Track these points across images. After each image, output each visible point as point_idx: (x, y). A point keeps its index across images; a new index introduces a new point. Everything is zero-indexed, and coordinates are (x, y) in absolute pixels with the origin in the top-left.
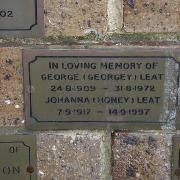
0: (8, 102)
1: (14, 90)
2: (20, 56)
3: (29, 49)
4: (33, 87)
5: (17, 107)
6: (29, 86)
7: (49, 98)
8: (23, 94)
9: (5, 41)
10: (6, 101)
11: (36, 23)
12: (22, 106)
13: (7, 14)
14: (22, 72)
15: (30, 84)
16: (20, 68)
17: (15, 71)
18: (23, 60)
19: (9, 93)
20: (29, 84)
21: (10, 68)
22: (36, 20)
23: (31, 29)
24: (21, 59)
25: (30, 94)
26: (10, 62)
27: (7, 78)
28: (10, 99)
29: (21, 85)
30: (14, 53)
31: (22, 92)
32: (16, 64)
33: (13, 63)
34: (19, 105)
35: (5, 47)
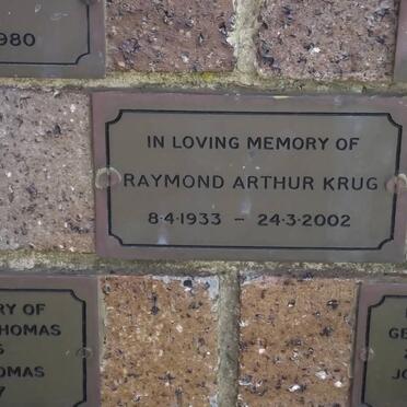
0: (323, 376)
1: (335, 354)
2: (354, 296)
3: (372, 282)
4: (371, 351)
5: (339, 384)
6: (364, 349)
7: (399, 371)
8: (353, 361)
9: (327, 266)
10: (320, 374)
11: (392, 238)
12: (347, 384)
13: (341, 221)
14: (353, 323)
15: (367, 345)
16: (351, 316)
17: (342, 321)
18: (358, 302)
19: (326, 359)
20: (364, 344)
21: (333, 315)
22: (393, 231)
23: (380, 247)
24: (355, 300)
25: (366, 363)
26: (334, 305)
27: (326, 333)
28: (326, 370)
29: (350, 346)
30: (343, 289)
31: (349, 358)
32: (343, 308)
33: (339, 308)
34: (341, 381)
35: (329, 277)
